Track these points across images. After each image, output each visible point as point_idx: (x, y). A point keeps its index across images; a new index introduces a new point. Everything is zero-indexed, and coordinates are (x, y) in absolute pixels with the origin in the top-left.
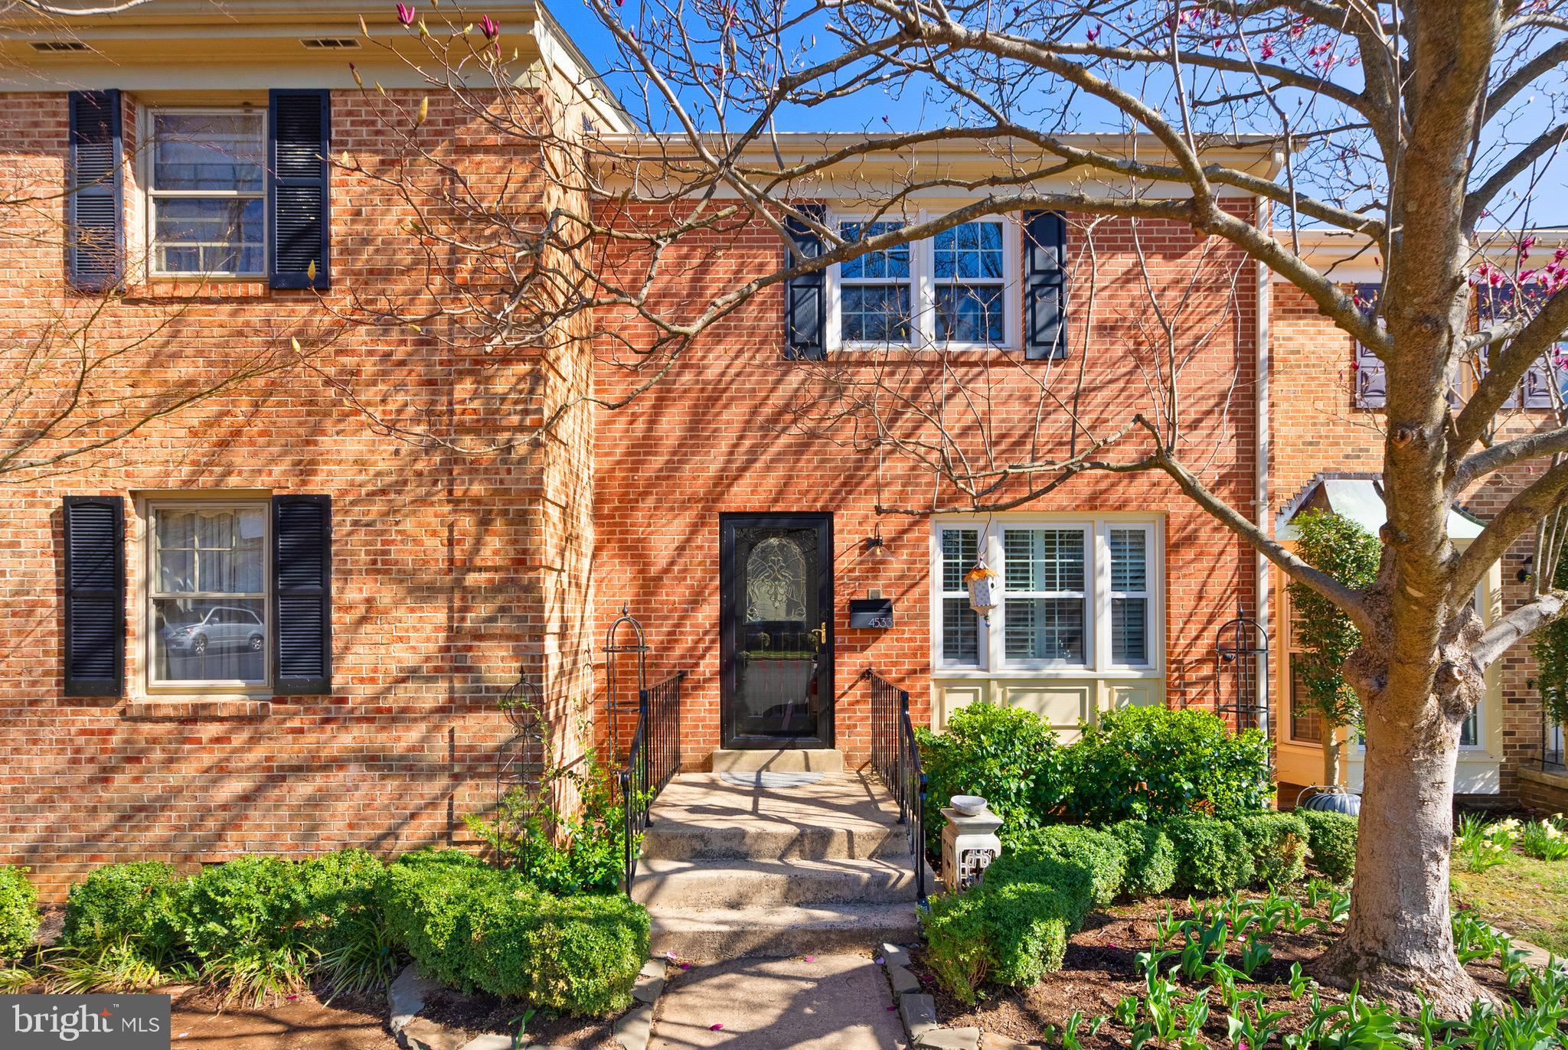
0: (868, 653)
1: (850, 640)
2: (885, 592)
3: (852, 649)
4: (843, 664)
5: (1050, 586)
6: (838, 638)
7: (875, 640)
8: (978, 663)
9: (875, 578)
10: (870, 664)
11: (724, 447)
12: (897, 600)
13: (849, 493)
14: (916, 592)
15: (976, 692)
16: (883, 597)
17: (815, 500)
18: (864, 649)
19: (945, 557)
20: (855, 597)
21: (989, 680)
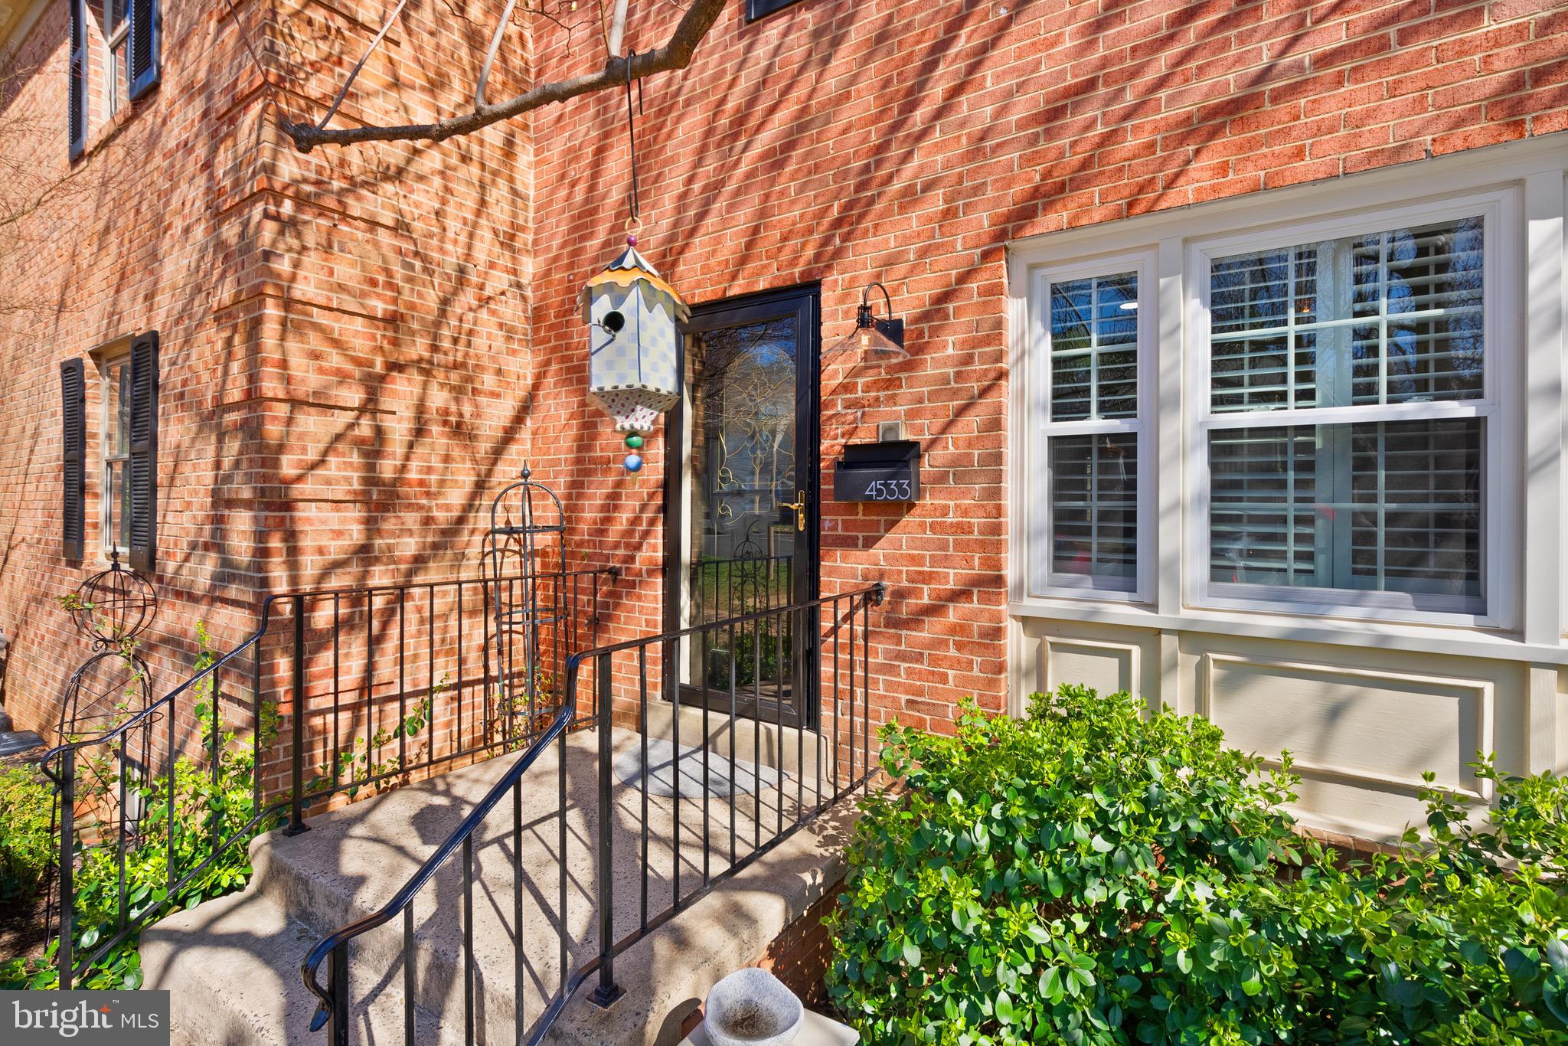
0: (878, 551)
1: (846, 525)
2: (912, 428)
3: (849, 543)
4: (832, 572)
5: (1364, 393)
6: (827, 521)
7: (890, 525)
8: (1132, 589)
9: (892, 400)
10: (882, 575)
11: (668, 202)
12: (933, 443)
13: (846, 238)
14: (973, 421)
15: (1125, 658)
16: (904, 436)
17: (793, 262)
18: (870, 543)
19: (1056, 347)
20: (855, 441)
21: (1159, 632)
